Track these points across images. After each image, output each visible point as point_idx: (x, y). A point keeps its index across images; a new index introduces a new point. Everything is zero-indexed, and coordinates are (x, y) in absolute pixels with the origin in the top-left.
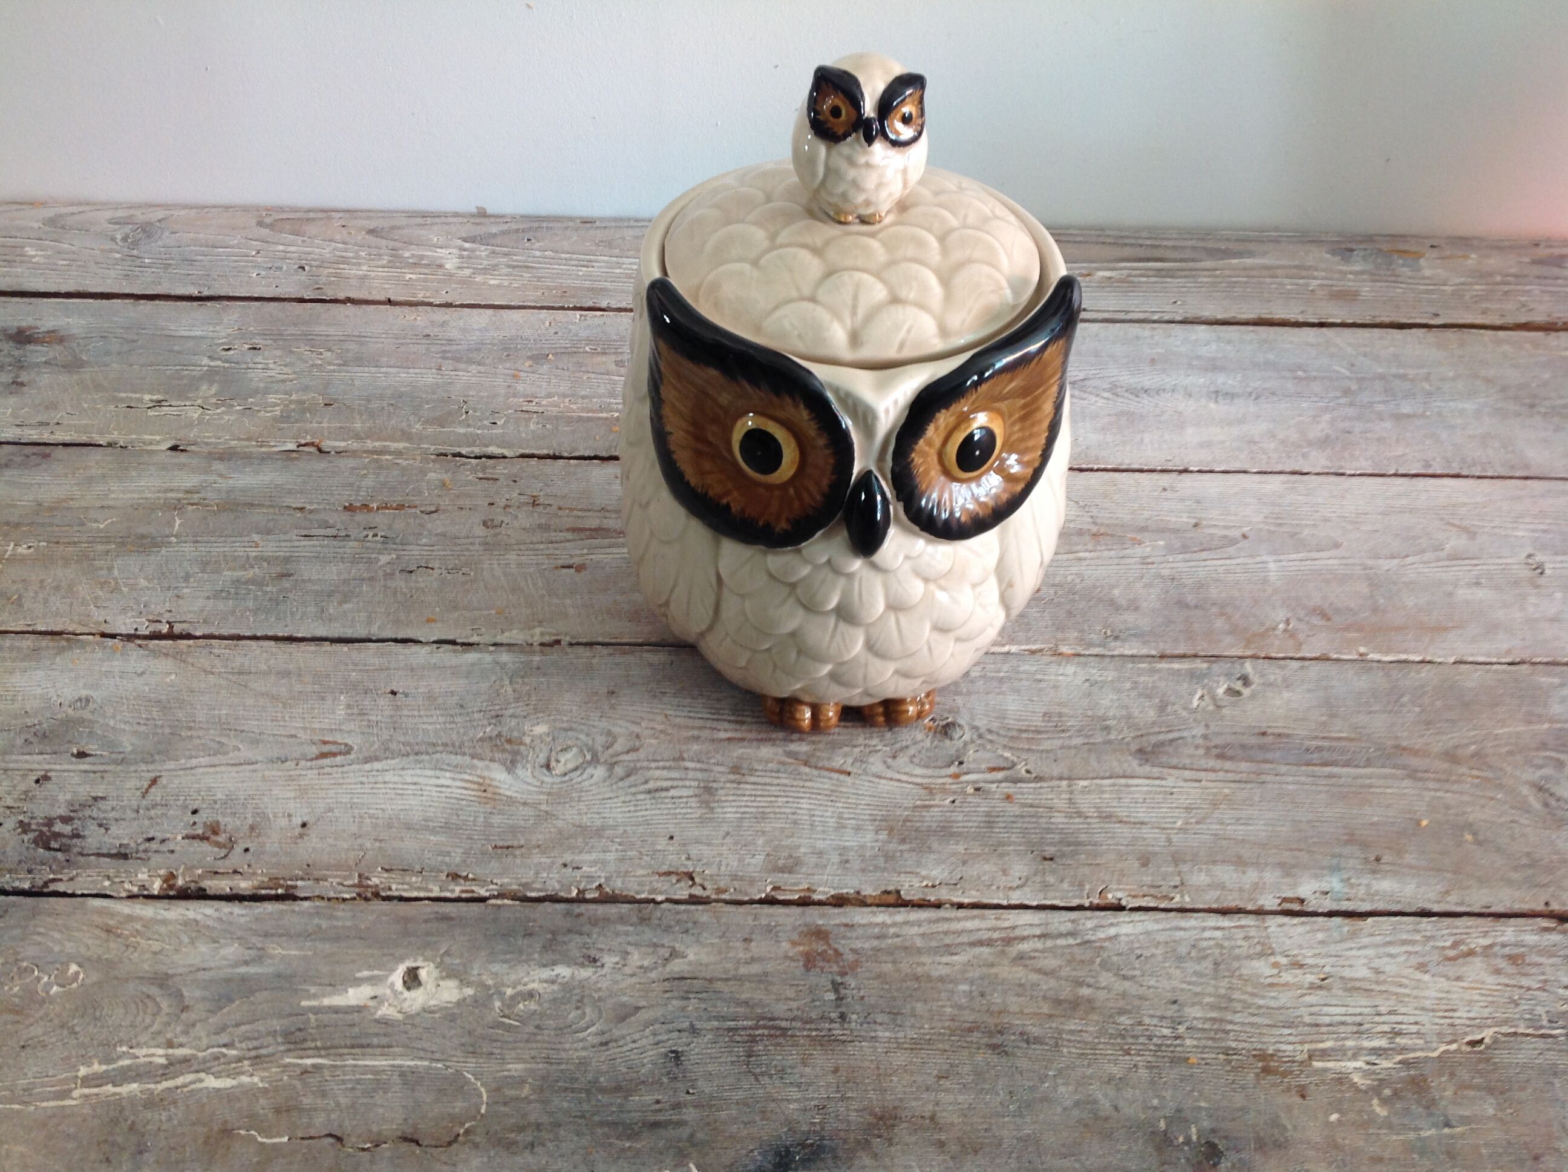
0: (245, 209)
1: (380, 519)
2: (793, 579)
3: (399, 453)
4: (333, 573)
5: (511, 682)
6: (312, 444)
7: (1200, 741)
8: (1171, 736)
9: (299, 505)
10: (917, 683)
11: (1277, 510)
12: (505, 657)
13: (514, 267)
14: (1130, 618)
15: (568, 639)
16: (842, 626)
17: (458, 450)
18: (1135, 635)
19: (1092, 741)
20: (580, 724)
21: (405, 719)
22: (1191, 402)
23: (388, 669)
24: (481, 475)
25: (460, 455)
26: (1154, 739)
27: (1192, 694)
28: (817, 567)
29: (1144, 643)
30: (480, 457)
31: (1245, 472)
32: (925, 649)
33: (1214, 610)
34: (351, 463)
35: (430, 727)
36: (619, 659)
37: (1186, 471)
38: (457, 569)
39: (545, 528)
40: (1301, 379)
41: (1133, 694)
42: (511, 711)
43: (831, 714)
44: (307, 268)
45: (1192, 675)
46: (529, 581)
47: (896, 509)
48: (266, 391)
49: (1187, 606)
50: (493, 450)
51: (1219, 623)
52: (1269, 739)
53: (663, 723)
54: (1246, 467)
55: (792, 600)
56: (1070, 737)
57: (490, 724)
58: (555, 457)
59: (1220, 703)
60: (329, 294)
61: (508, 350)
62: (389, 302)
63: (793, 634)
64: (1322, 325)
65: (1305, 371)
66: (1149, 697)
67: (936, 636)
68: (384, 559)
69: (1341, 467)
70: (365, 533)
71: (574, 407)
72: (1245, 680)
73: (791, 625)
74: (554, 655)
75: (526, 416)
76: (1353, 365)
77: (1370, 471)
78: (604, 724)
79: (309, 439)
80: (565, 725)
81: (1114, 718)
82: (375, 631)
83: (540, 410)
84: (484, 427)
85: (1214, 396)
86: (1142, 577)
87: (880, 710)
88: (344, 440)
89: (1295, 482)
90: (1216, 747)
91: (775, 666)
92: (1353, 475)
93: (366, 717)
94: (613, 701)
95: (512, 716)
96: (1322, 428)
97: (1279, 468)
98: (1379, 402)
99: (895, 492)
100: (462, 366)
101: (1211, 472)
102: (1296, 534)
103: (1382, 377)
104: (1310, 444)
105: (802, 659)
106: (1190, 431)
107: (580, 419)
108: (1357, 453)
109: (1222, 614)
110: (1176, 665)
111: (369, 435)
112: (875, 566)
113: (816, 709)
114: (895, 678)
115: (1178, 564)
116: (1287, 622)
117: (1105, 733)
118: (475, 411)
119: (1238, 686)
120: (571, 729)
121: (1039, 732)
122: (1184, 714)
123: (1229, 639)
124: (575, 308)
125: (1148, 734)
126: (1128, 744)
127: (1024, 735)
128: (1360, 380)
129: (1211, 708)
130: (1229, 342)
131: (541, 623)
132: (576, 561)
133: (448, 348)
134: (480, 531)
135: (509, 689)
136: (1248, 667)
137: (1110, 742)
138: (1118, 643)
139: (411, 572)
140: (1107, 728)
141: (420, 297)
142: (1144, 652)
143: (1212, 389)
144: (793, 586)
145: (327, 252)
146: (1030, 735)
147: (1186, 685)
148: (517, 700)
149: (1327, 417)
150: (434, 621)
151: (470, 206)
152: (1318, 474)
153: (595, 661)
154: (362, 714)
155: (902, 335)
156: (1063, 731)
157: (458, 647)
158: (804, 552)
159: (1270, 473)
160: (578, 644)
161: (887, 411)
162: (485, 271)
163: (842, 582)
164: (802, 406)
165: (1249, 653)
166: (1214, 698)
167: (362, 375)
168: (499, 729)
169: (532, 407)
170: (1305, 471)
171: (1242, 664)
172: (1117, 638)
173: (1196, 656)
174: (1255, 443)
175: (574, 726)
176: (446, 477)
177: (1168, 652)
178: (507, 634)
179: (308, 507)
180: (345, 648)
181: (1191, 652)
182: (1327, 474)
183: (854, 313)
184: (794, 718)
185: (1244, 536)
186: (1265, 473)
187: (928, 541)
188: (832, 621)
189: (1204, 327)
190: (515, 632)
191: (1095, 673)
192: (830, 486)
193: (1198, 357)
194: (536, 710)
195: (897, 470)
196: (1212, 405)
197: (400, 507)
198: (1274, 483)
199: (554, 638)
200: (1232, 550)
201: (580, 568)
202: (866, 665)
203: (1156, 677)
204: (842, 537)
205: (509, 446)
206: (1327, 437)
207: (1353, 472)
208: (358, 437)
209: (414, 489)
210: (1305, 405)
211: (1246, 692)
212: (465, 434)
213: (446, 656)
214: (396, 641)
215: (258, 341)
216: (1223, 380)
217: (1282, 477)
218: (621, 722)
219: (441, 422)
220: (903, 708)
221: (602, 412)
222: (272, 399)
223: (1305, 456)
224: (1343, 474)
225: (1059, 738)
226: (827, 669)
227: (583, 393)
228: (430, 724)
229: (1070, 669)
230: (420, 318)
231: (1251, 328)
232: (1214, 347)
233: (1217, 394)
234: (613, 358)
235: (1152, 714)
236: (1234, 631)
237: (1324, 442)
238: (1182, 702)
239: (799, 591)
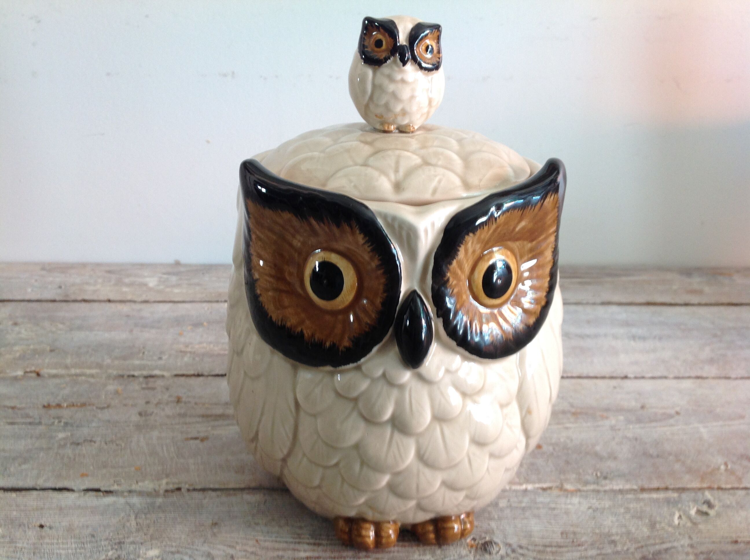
0: (36, 264)
1: (66, 413)
2: (355, 394)
3: (92, 376)
4: (21, 445)
5: (136, 518)
6: (34, 372)
7: (689, 550)
8: (665, 546)
9: (12, 405)
10: (461, 496)
11: (694, 398)
12: (135, 500)
13: (190, 285)
14: (611, 464)
15: (187, 486)
16: (397, 436)
17: (132, 373)
18: (619, 476)
19: (604, 552)
20: (186, 548)
21: (45, 546)
22: (618, 341)
23: (42, 509)
24: (144, 386)
25: (133, 376)
26: (652, 549)
27: (672, 515)
28: (374, 380)
29: (627, 481)
30: (147, 377)
31: (665, 378)
32: (466, 461)
33: (671, 458)
34: (57, 381)
35: (63, 552)
36: (224, 499)
37: (626, 377)
38: (112, 441)
39: (183, 415)
40: (684, 330)
41: (628, 516)
42: (131, 539)
43: (391, 533)
44: (63, 287)
45: (668, 501)
46: (165, 448)
47: (437, 324)
48: (15, 344)
49: (651, 456)
50: (157, 372)
51: (677, 466)
52: (742, 546)
53: (254, 546)
54: (665, 374)
55: (355, 415)
56: (586, 550)
57: (112, 549)
58: (199, 375)
59: (695, 521)
60: (73, 297)
61: (178, 321)
62: (109, 301)
63: (357, 447)
64: (686, 305)
65: (685, 326)
66: (640, 518)
67: (474, 449)
68: (61, 435)
69: (727, 374)
70: (52, 420)
72: (710, 505)
73: (354, 438)
74: (174, 498)
75: (183, 354)
76: (714, 323)
77: (746, 376)
78: (206, 548)
79: (33, 369)
80: (173, 549)
81: (617, 534)
82: (41, 483)
83: (193, 350)
84: (153, 360)
86: (614, 438)
87: (431, 528)
88: (56, 369)
89: (700, 383)
90: (702, 553)
91: (343, 480)
92: (737, 378)
93: (14, 545)
94: (215, 530)
95: (133, 543)
96: (706, 353)
97: (687, 375)
98: (738, 340)
99: (435, 309)
100: (147, 330)
101: (643, 378)
102: (712, 411)
103: (734, 328)
104: (703, 362)
105: (365, 469)
106: (622, 356)
108: (735, 366)
109: (678, 460)
110: (655, 496)
111: (75, 366)
112: (421, 378)
113: (378, 527)
114: (443, 489)
115: (635, 430)
116: (726, 464)
117: (612, 546)
118: (149, 352)
119: (705, 508)
120: (178, 552)
121: (560, 547)
122: (670, 529)
123: (687, 477)
125: (646, 546)
126: (633, 553)
127: (549, 549)
128: (722, 330)
129: (689, 524)
130: (634, 313)
131: (167, 476)
132: (202, 435)
133: (139, 321)
134: (135, 418)
135: (133, 523)
136: (708, 495)
137: (618, 553)
138: (607, 482)
139: (78, 444)
140: (614, 542)
141: (129, 297)
142: (628, 487)
143: (630, 335)
144: (355, 400)
145: (78, 280)
146: (554, 549)
147: (666, 509)
148: (138, 530)
149: (708, 348)
150: (87, 475)
151: (170, 259)
153: (205, 502)
154: (12, 542)
155: (434, 183)
156: (579, 545)
157: (101, 494)
158: (364, 368)
159: (683, 378)
160: (195, 490)
161: (426, 231)
162: (173, 286)
163: (395, 393)
164: (358, 232)
165: (705, 485)
166: (689, 518)
167: (79, 336)
168: (119, 552)
169: (189, 349)
170: (705, 376)
171: (703, 494)
172: (605, 478)
173: (667, 489)
174: (667, 362)
175: (181, 550)
176: (120, 388)
177: (646, 486)
178: (140, 484)
179: (18, 406)
180: (14, 495)
181: (663, 486)
182: (719, 378)
183: (397, 171)
184: (360, 535)
185: (678, 413)
187: (465, 358)
188: (388, 430)
189: (615, 306)
190: (147, 482)
191: (594, 502)
192: (383, 304)
193: (616, 320)
194: (152, 538)
195: (436, 287)
196: (632, 343)
197: (83, 405)
198: (687, 384)
199: (176, 486)
200: (672, 421)
201: (203, 440)
202: (418, 475)
203: (642, 504)
204: (394, 351)
205: (168, 370)
206: (712, 359)
208: (67, 367)
209: (95, 395)
210: (691, 342)
211: (712, 512)
212: (139, 365)
213: (91, 500)
214: (55, 489)
215: (20, 320)
216: (634, 330)
217: (691, 380)
218: (219, 546)
219: (124, 358)
220: (449, 525)
222: (16, 348)
223: (701, 368)
224: (730, 378)
225: (578, 551)
226: (385, 479)
228: (63, 549)
229: (576, 500)
230: (125, 308)
231: (644, 306)
232: (624, 315)
233: (634, 338)
235: (646, 531)
236: (689, 471)
237: (711, 361)
238: (666, 521)
239: (361, 405)
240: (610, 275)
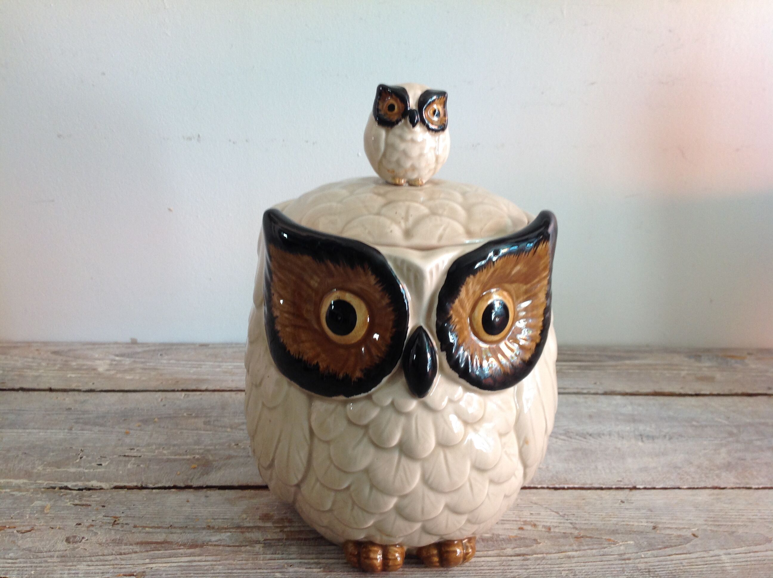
2: (365, 422)
11: (712, 514)
13: (145, 369)
17: (65, 484)
22: (625, 442)
24: (77, 502)
25: (66, 488)
28: (383, 409)
30: (82, 490)
31: (679, 488)
37: (635, 488)
39: (118, 542)
40: (696, 427)
47: (441, 357)
50: (94, 483)
54: (678, 484)
58: (142, 488)
60: (9, 386)
61: (126, 416)
62: (51, 390)
64: (697, 395)
65: (698, 422)
69: (747, 483)
71: (165, 452)
75: (127, 459)
76: (729, 418)
77: (769, 486)
83: (139, 454)
84: (92, 467)
85: (640, 438)
89: (718, 495)
92: (758, 489)
96: (723, 456)
97: (702, 485)
98: (757, 440)
99: (439, 344)
100: (88, 427)
101: (654, 488)
102: (733, 532)
103: (751, 425)
104: (719, 468)
106: (630, 460)
107: (168, 460)
108: (755, 473)
112: (427, 407)
115: (649, 559)
118: (87, 456)
124: (183, 391)
128: (738, 427)
130: (640, 405)
132: (138, 569)
133: (81, 416)
134: (62, 546)
141: (74, 386)
143: (637, 433)
144: (366, 427)
145: (19, 364)
149: (723, 450)
151: (126, 337)
152: (732, 488)
155: (440, 231)
158: (374, 397)
159: (697, 488)
161: (431, 273)
162: (126, 371)
163: (402, 420)
164: (370, 273)
167: (10, 436)
169: (133, 453)
170: (722, 486)
174: (680, 468)
176: (48, 504)
182: (739, 488)
183: (406, 220)
185: (695, 535)
186: (694, 488)
187: (466, 389)
189: (619, 397)
192: (392, 338)
193: (621, 414)
195: (440, 323)
196: (640, 444)
198: (703, 496)
200: (688, 547)
204: (402, 382)
205: (107, 480)
206: (729, 464)
207: (757, 487)
209: (19, 513)
210: (705, 443)
212: (74, 473)
217: (707, 491)
221: (187, 455)
223: (718, 476)
224: (750, 488)
227: (175, 442)
230: (68, 399)
231: (651, 397)
232: (630, 408)
233: (641, 436)
234: (203, 420)
237: (728, 467)
239: (371, 431)
240: (611, 358)
